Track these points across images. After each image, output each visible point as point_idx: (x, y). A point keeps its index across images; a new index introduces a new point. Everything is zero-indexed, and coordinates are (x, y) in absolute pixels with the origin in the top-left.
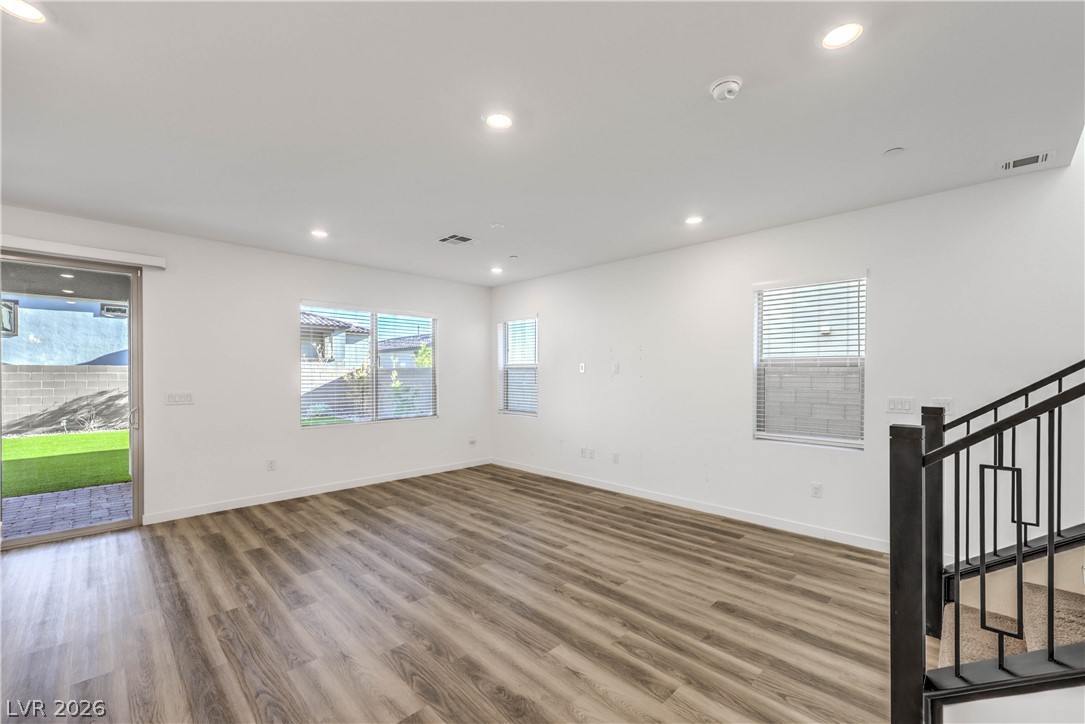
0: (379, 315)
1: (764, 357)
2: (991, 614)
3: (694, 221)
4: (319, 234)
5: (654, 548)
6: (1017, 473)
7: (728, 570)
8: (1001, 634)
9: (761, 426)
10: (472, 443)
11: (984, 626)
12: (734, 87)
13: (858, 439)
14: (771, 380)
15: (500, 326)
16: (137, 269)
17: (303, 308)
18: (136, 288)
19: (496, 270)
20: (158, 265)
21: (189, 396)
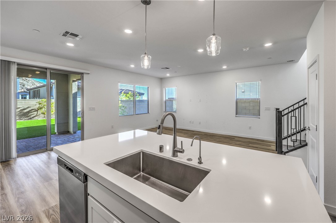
0: (136, 86)
1: (237, 98)
2: (289, 146)
3: (225, 67)
4: (132, 66)
5: (218, 141)
6: (296, 117)
7: (236, 144)
8: (294, 142)
9: (236, 114)
10: (157, 121)
11: (291, 141)
12: (248, 49)
13: (258, 116)
15: (164, 89)
16: (82, 74)
17: (119, 84)
18: (82, 79)
19: (168, 75)
20: (88, 73)
21: (94, 108)
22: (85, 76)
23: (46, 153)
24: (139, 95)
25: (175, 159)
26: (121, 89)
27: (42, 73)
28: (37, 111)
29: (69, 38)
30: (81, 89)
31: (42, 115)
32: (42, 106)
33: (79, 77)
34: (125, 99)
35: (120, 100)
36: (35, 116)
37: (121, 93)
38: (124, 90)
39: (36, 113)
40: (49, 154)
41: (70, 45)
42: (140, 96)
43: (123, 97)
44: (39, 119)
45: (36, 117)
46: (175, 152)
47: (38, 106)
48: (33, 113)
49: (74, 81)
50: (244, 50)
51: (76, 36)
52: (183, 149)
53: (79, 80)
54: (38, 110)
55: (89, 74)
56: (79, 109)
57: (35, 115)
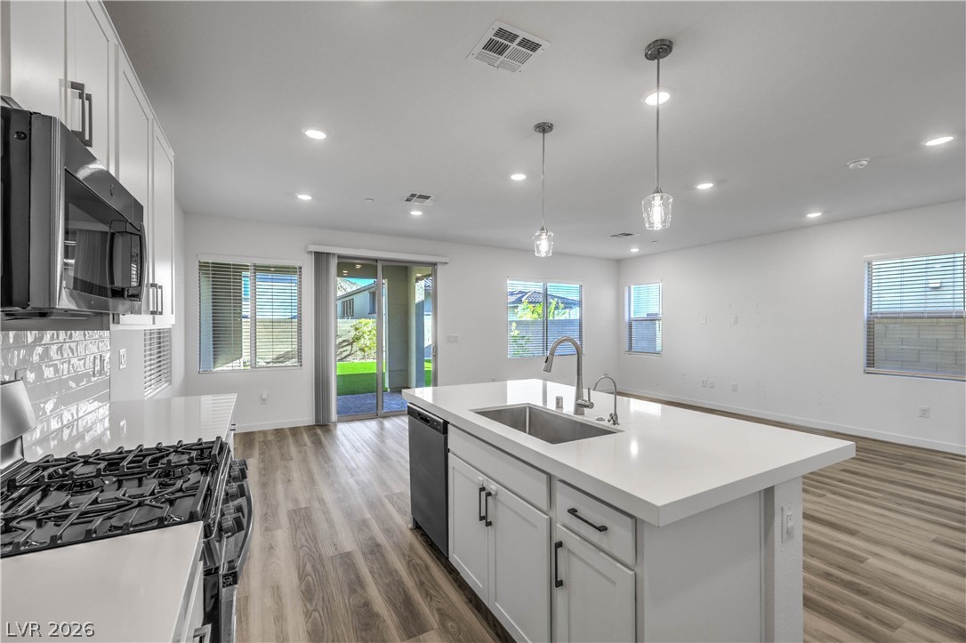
0: (549, 285)
1: (873, 310)
3: (814, 215)
9: (871, 362)
12: (865, 163)
14: (878, 328)
15: (627, 289)
16: (434, 265)
17: (509, 282)
18: (433, 274)
19: (635, 250)
20: (445, 261)
21: (456, 337)
22: (439, 268)
23: (376, 420)
24: (565, 308)
25: (579, 418)
26: (520, 292)
27: (368, 267)
28: (351, 344)
29: (415, 202)
30: (432, 294)
31: (359, 353)
32: (361, 333)
33: (429, 270)
34: (529, 319)
35: (516, 322)
36: (349, 355)
37: (519, 301)
38: (526, 293)
39: (349, 347)
40: (382, 423)
41: (416, 213)
42: (567, 310)
43: (525, 313)
44: (355, 361)
45: (350, 357)
46: (580, 407)
47: (353, 333)
48: (345, 348)
49: (418, 279)
50: (851, 166)
51: (427, 198)
52: (591, 401)
53: (427, 276)
54: (354, 342)
55: (446, 263)
56: (428, 341)
57: (348, 353)
